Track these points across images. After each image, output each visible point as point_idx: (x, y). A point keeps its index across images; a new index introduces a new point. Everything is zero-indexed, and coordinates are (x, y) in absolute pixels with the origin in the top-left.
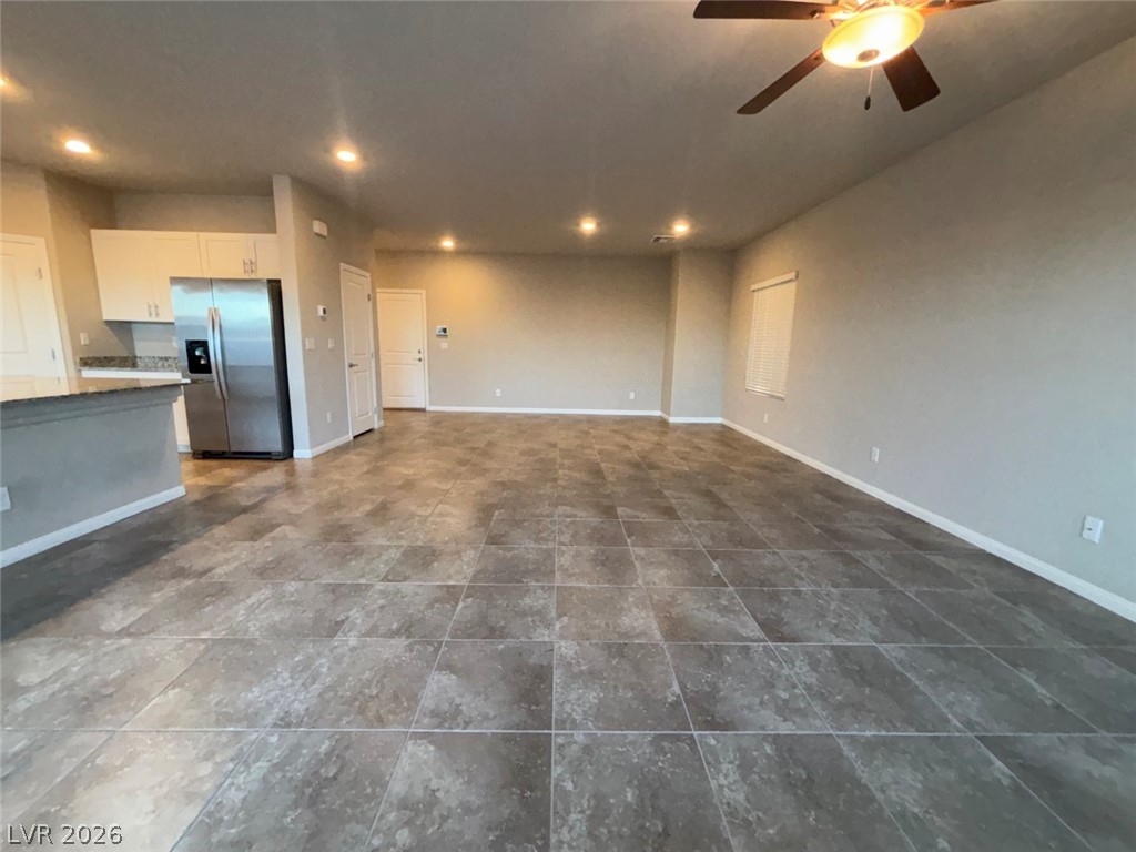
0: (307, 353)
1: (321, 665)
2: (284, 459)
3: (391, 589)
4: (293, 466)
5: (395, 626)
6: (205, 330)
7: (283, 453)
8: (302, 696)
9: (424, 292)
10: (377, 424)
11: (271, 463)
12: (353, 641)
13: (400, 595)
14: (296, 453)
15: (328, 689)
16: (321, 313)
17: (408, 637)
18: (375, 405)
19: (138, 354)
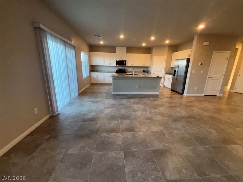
4: (183, 96)
6: (176, 68)
10: (218, 94)
11: (178, 94)
14: (184, 94)
16: (200, 64)
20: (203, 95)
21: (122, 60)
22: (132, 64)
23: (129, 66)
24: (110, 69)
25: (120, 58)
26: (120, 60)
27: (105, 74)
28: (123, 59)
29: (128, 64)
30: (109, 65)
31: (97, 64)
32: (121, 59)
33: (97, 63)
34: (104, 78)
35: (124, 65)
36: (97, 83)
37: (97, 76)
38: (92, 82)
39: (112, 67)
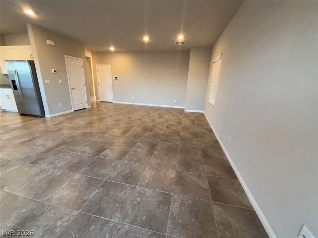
0: (45, 84)
1: (118, 167)
2: (42, 117)
3: (136, 150)
4: (45, 119)
5: (136, 159)
8: (113, 174)
9: (110, 65)
10: (87, 107)
11: (36, 119)
12: (126, 162)
13: (138, 152)
14: (46, 116)
15: (120, 173)
16: (53, 71)
17: (139, 163)
18: (86, 101)
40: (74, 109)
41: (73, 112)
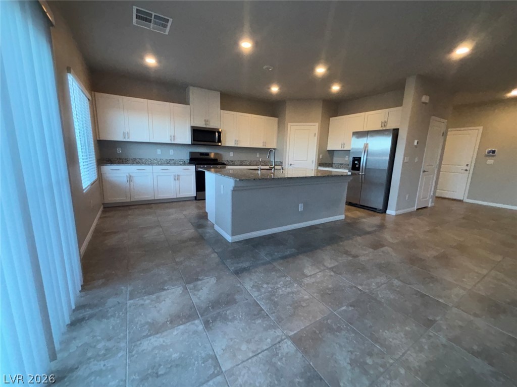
0: (404, 164)
2: (382, 213)
4: (385, 217)
6: (362, 153)
7: (382, 210)
9: (481, 128)
10: (430, 204)
11: (376, 214)
14: (388, 212)
16: (415, 144)
18: (432, 194)
19: (334, 162)
20: (415, 208)
21: (208, 127)
22: (237, 141)
23: (227, 145)
24: (171, 153)
25: (204, 123)
26: (204, 126)
27: (157, 168)
28: (212, 125)
29: (228, 140)
30: (167, 140)
31: (124, 138)
32: (206, 124)
33: (124, 133)
34: (155, 183)
35: (215, 142)
36: (129, 200)
37: (130, 178)
38: (112, 199)
39: (180, 148)
40: (417, 206)
41: (414, 211)
